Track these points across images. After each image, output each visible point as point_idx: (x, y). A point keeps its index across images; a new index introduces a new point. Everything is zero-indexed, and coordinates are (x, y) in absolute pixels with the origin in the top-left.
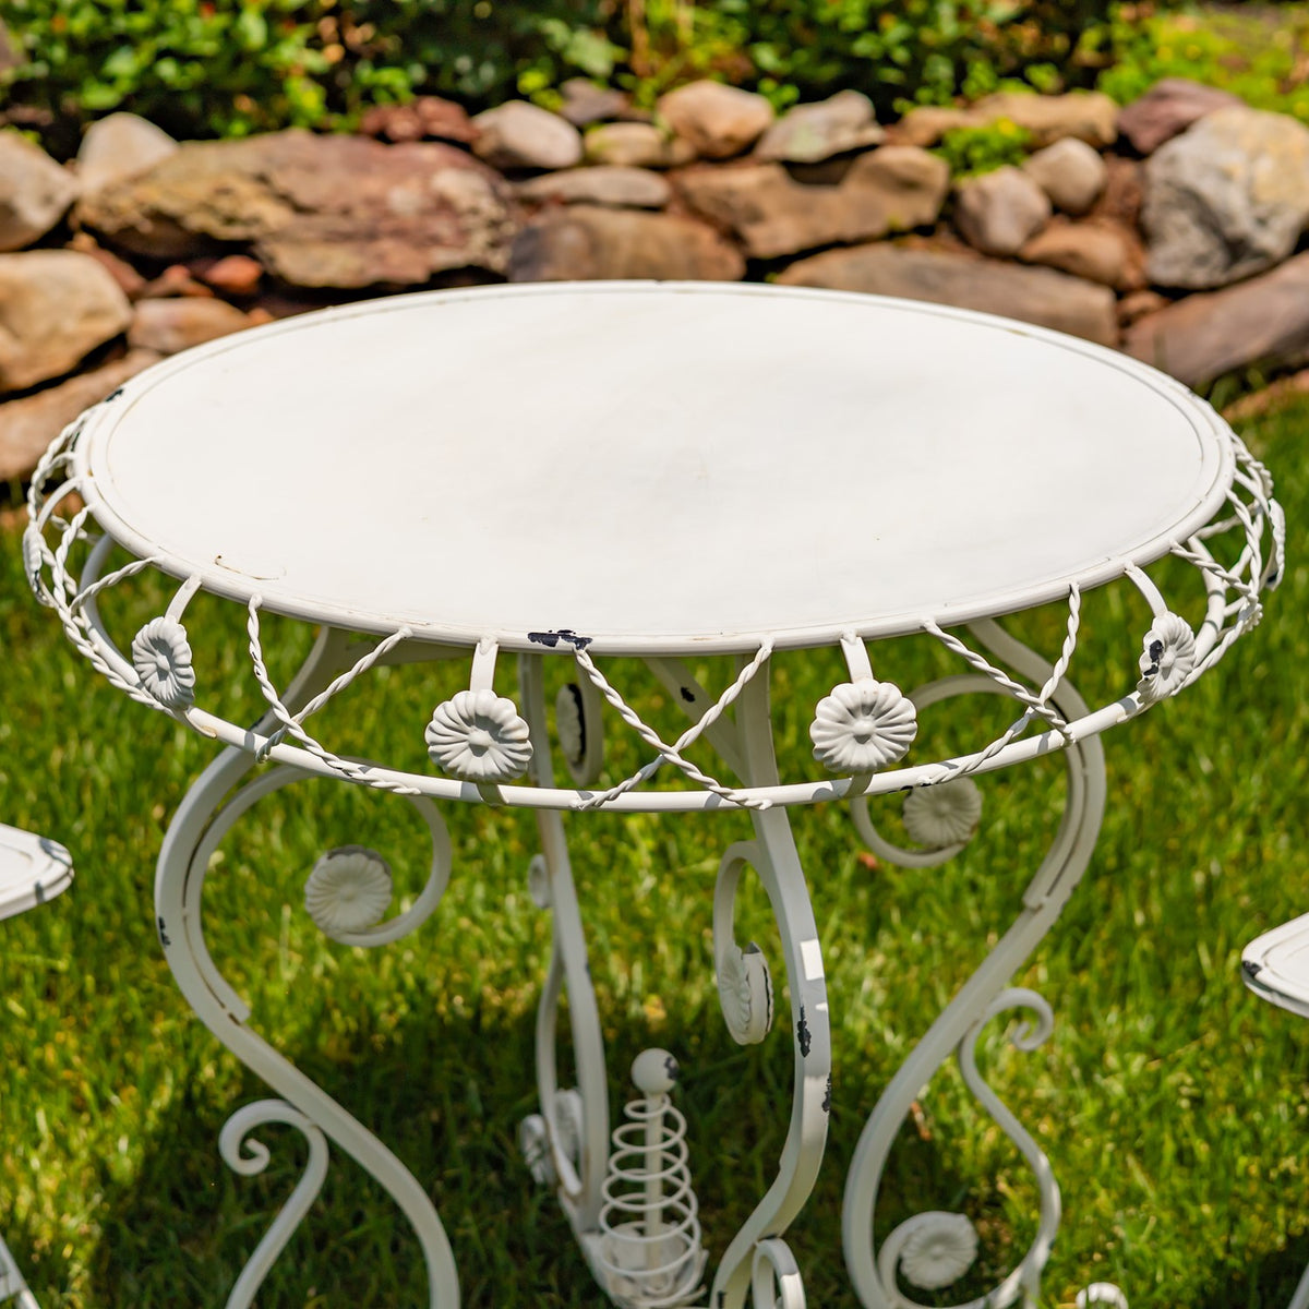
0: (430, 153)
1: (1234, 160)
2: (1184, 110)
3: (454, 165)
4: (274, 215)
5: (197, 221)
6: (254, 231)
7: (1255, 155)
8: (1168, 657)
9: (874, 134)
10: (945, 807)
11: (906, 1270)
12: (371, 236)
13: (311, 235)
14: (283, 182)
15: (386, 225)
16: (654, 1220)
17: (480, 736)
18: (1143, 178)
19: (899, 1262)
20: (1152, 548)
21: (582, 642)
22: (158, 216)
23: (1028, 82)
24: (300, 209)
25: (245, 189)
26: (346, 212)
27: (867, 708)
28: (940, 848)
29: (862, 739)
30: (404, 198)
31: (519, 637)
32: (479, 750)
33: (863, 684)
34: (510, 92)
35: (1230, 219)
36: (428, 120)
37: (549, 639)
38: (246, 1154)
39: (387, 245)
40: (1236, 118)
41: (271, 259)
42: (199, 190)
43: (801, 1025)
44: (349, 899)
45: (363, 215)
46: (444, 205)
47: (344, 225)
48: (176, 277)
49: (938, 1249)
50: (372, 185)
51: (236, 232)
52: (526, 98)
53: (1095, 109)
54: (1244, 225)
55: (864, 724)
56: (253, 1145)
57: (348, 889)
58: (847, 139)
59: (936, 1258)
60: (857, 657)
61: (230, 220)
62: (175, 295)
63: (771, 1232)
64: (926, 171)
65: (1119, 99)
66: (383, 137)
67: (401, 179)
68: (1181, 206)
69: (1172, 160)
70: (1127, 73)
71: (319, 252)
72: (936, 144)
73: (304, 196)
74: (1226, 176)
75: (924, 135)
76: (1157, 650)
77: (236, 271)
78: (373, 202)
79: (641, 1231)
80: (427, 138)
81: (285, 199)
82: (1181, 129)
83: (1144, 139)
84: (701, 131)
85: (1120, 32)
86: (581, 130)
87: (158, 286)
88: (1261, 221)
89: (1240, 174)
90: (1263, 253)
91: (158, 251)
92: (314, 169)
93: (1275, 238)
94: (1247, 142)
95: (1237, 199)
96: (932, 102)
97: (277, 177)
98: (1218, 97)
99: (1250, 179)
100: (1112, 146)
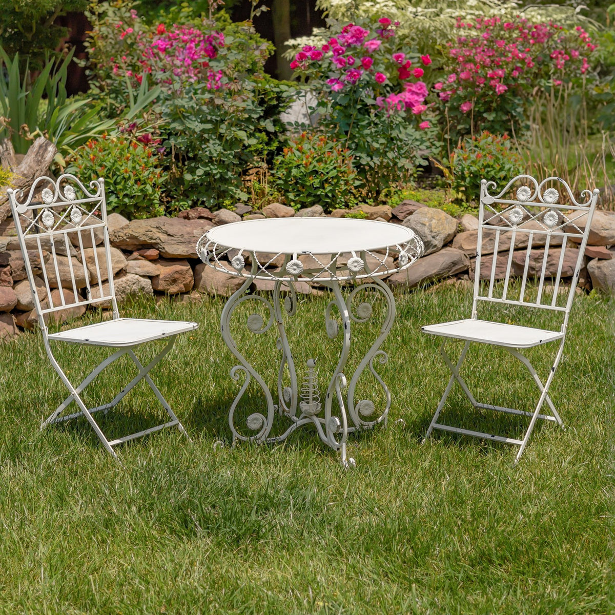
0: (202, 221)
1: (425, 220)
2: (411, 208)
3: (209, 224)
4: (163, 237)
5: (142, 238)
6: (158, 241)
7: (431, 219)
8: (403, 259)
9: (324, 215)
10: (365, 310)
11: (360, 412)
12: (189, 242)
13: (173, 242)
14: (165, 229)
15: (193, 240)
16: (311, 400)
17: (295, 267)
19: (359, 410)
21: (311, 252)
22: (132, 237)
23: (367, 203)
24: (169, 235)
25: (154, 230)
26: (182, 236)
27: (356, 261)
29: (355, 267)
30: (197, 233)
31: (300, 252)
32: (295, 270)
33: (355, 257)
34: (219, 207)
35: (426, 237)
36: (200, 213)
37: (305, 252)
38: (235, 376)
39: (193, 245)
40: (426, 209)
41: (163, 249)
42: (142, 231)
43: (345, 324)
44: (255, 324)
45: (186, 236)
47: (183, 240)
48: (136, 254)
49: (367, 407)
50: (188, 229)
51: (153, 241)
52: (225, 207)
53: (386, 209)
54: (429, 238)
55: (356, 264)
56: (236, 374)
59: (367, 409)
61: (151, 239)
62: (136, 259)
63: (340, 371)
65: (392, 206)
66: (187, 217)
67: (196, 228)
69: (409, 220)
70: (395, 199)
71: (176, 247)
72: (343, 217)
73: (170, 232)
74: (424, 225)
75: (339, 215)
76: (402, 257)
77: (153, 252)
78: (188, 233)
79: (308, 403)
80: (201, 217)
81: (166, 233)
82: (411, 213)
83: (401, 216)
85: (393, 190)
86: (242, 216)
87: (131, 257)
88: (433, 237)
89: (427, 224)
90: (436, 246)
91: (130, 249)
92: (172, 225)
93: (438, 242)
94: (429, 215)
95: (427, 231)
96: (340, 208)
97: (163, 227)
98: (421, 205)
99: (430, 225)
100: (391, 219)
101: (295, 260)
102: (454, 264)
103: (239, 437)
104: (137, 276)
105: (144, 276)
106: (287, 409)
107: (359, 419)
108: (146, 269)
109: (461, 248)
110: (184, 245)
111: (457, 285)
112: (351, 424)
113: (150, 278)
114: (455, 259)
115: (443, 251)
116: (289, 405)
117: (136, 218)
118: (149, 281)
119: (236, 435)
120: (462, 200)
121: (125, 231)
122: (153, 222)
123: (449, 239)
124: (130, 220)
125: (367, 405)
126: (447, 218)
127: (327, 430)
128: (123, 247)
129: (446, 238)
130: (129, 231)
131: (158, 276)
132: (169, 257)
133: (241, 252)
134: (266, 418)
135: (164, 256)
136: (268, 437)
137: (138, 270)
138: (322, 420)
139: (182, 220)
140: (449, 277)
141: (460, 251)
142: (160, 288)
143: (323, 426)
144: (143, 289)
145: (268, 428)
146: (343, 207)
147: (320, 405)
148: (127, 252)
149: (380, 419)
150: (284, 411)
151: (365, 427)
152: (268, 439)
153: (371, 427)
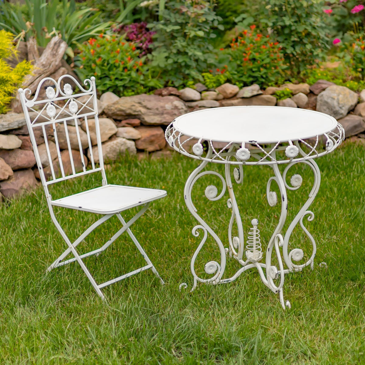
0: (172, 97)
1: (335, 95)
2: (324, 86)
3: (177, 100)
4: (143, 110)
5: (128, 111)
6: (140, 113)
7: (339, 94)
8: (330, 145)
9: (260, 92)
11: (293, 258)
12: (162, 114)
13: (151, 114)
14: (144, 104)
15: (165, 112)
16: (254, 250)
17: (243, 154)
18: (316, 99)
19: (292, 256)
20: (327, 131)
21: (256, 142)
22: (121, 110)
23: (291, 82)
24: (148, 109)
25: (137, 105)
26: (157, 109)
27: (292, 149)
28: (296, 187)
30: (168, 106)
31: (248, 141)
32: (243, 156)
33: (291, 145)
34: (184, 86)
35: (335, 107)
36: (170, 91)
37: (251, 141)
38: (196, 234)
39: (165, 116)
40: (335, 87)
41: (143, 118)
42: (128, 106)
43: (283, 197)
44: (212, 193)
45: (160, 109)
46: (176, 107)
47: (157, 112)
48: (124, 122)
49: (298, 254)
50: (162, 104)
51: (136, 113)
52: (189, 87)
53: (305, 86)
54: (337, 108)
56: (197, 232)
57: (211, 191)
58: (255, 93)
59: (298, 256)
60: (291, 143)
61: (135, 111)
62: (124, 126)
63: (278, 233)
64: (272, 99)
65: (310, 84)
66: (161, 95)
67: (167, 103)
68: (324, 105)
69: (322, 95)
70: (311, 79)
71: (153, 117)
72: (273, 94)
73: (149, 106)
74: (333, 99)
75: (271, 92)
76: (328, 143)
77: (136, 122)
78: (162, 107)
79: (252, 252)
80: (171, 95)
81: (145, 107)
82: (324, 90)
83: (316, 92)
84: (225, 92)
85: (309, 71)
86: (201, 93)
87: (120, 125)
88: (341, 108)
89: (336, 98)
90: (342, 114)
91: (119, 118)
92: (150, 101)
93: (344, 111)
94: (337, 92)
95: (335, 103)
96: (272, 86)
97: (143, 103)
98: (331, 83)
99: (338, 99)
100: (309, 93)
101: (243, 148)
102: (356, 127)
103: (199, 279)
104: (124, 140)
105: (129, 139)
106: (235, 253)
107: (291, 263)
108: (131, 134)
109: (360, 115)
110: (158, 116)
111: (357, 143)
112: (286, 267)
113: (134, 140)
114: (356, 123)
115: (347, 118)
116: (237, 250)
117: (124, 95)
118: (133, 143)
120: (359, 78)
121: (116, 106)
122: (136, 98)
123: (351, 108)
124: (120, 97)
125: (298, 252)
126: (350, 93)
127: (268, 275)
128: (114, 117)
129: (350, 108)
130: (119, 106)
131: (139, 139)
132: (148, 124)
133: (200, 141)
134: (220, 265)
135: (144, 124)
136: (222, 279)
137: (125, 135)
138: (264, 265)
139: (157, 97)
140: (352, 136)
141: (360, 117)
142: (141, 147)
143: (264, 269)
144: (128, 149)
145: (221, 272)
146: (274, 85)
147: (262, 254)
148: (117, 121)
149: (308, 263)
150: (233, 254)
151: (297, 270)
152: (221, 281)
153: (301, 269)
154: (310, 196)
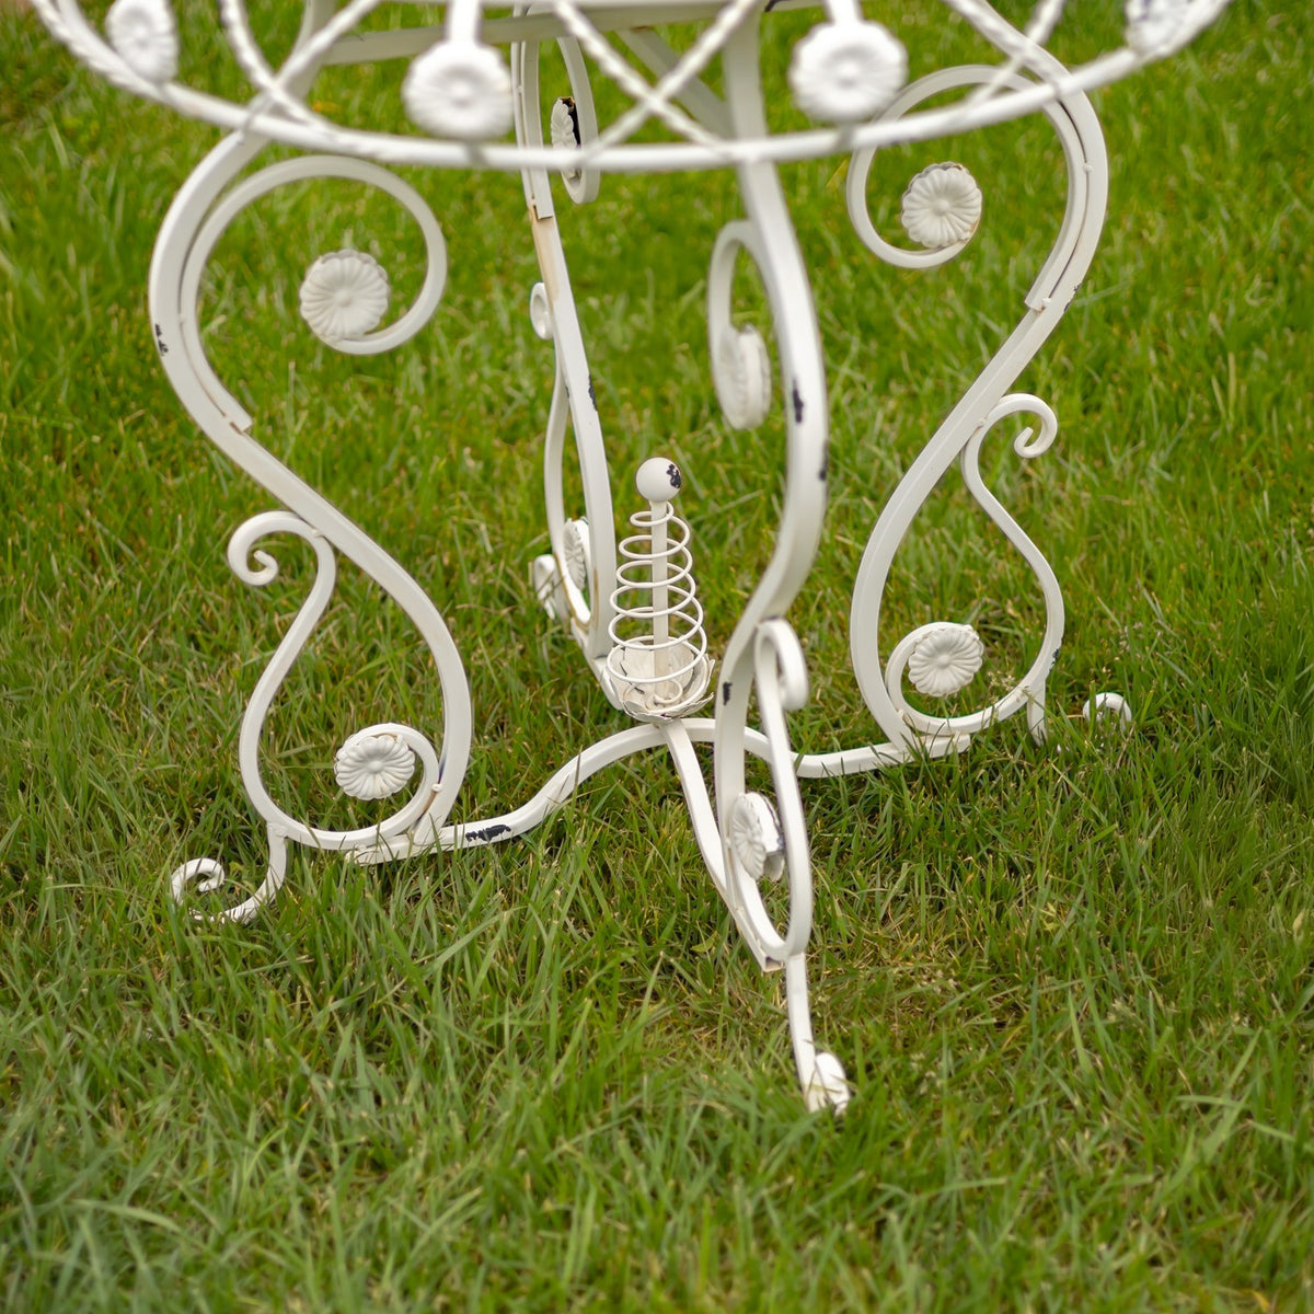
10: (945, 204)
11: (912, 679)
17: (464, 90)
19: (907, 670)
27: (851, 53)
28: (941, 248)
29: (847, 84)
32: (462, 104)
33: (846, 26)
38: (256, 567)
43: (796, 395)
44: (347, 304)
49: (944, 658)
55: (849, 69)
56: (260, 556)
57: (344, 294)
59: (944, 667)
63: (773, 612)
101: (461, 42)
103: (301, 831)
107: (906, 709)
119: (282, 827)
125: (947, 647)
134: (438, 751)
136: (449, 821)
145: (444, 787)
149: (1006, 706)
150: (569, 612)
151: (937, 747)
152: (447, 834)
153: (964, 742)
154: (1033, 301)
